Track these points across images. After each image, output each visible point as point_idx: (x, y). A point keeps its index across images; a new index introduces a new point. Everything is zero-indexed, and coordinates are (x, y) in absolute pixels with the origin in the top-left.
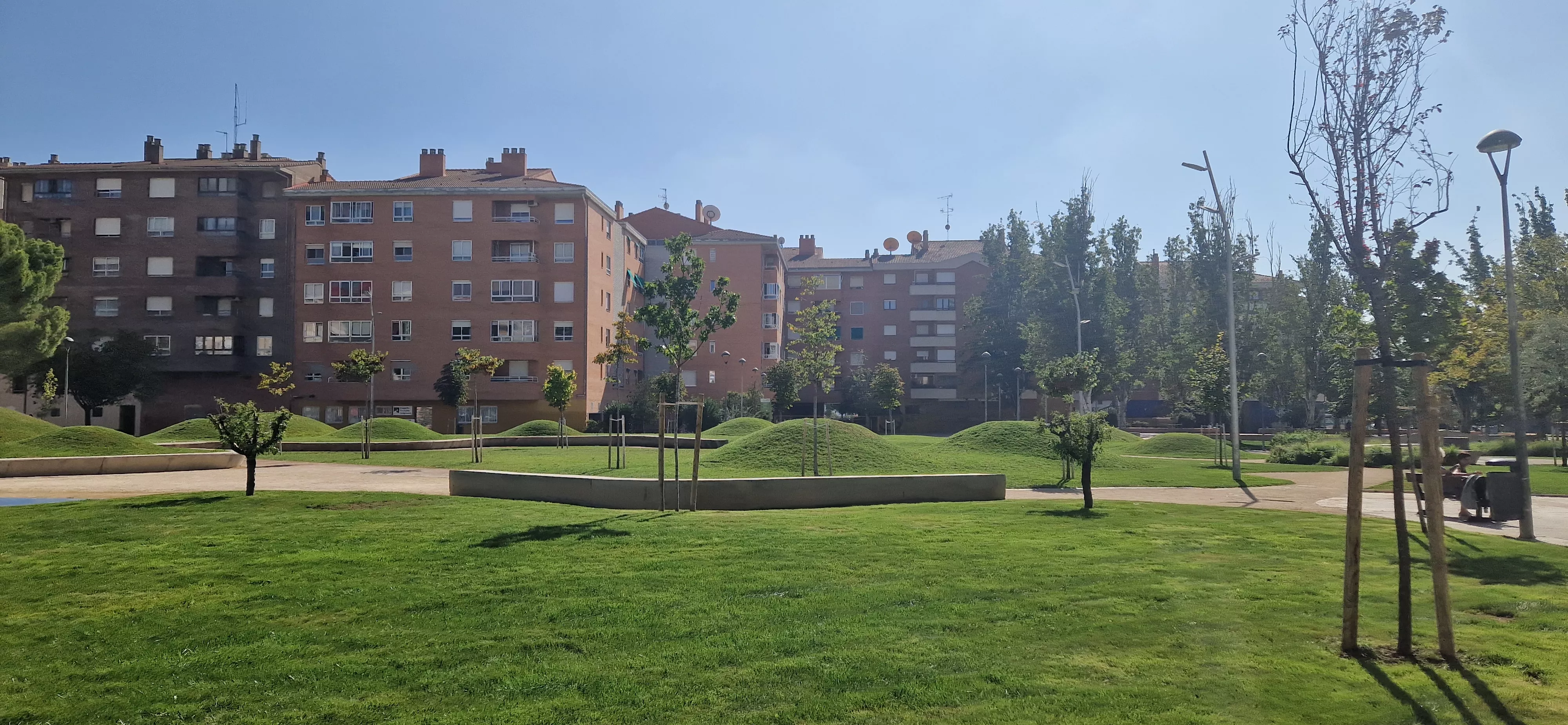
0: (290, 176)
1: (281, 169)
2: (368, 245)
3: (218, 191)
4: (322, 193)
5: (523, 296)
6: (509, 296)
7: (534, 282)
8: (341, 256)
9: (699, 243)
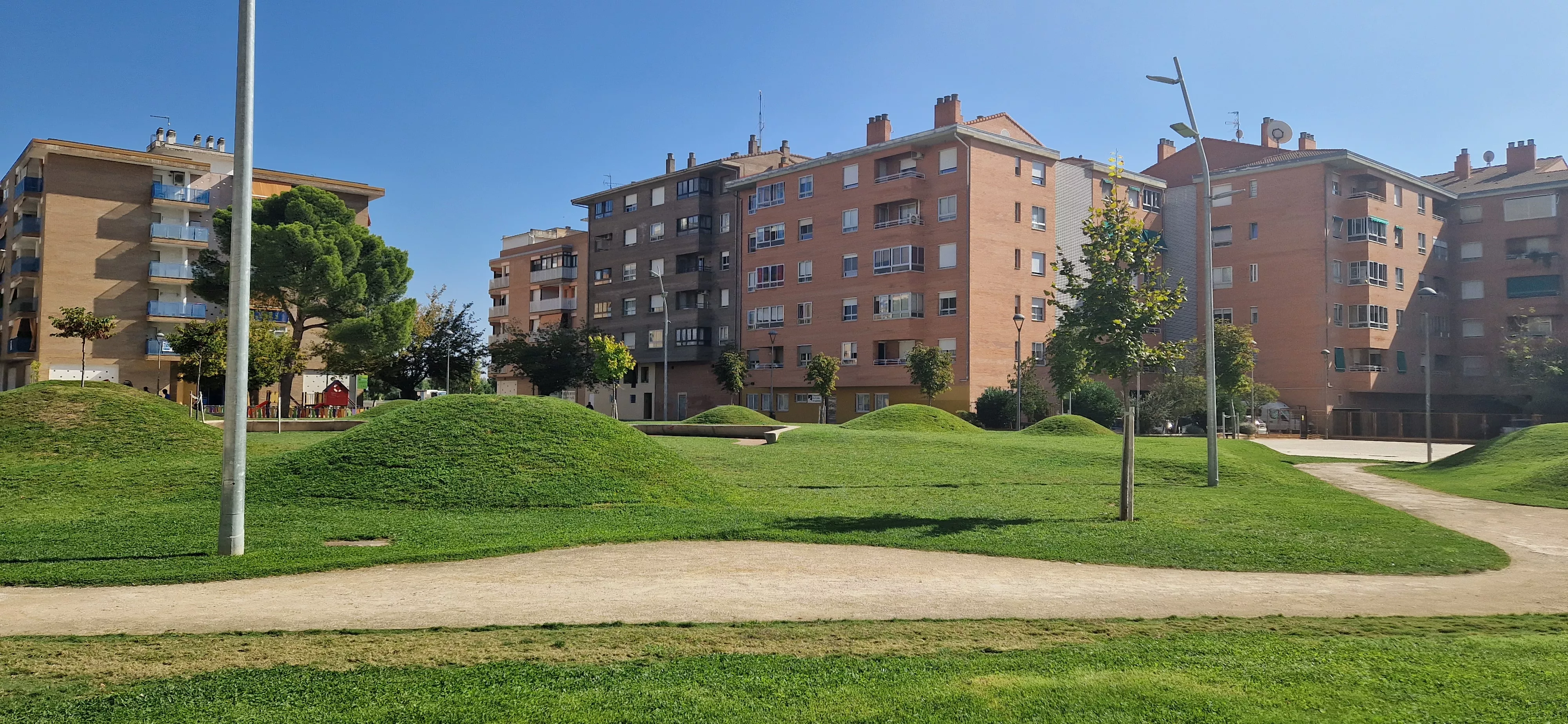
0: (738, 168)
1: (724, 163)
2: (781, 228)
3: (688, 193)
4: (750, 180)
5: (901, 265)
6: (889, 266)
7: (910, 247)
8: (764, 242)
9: (1235, 175)
